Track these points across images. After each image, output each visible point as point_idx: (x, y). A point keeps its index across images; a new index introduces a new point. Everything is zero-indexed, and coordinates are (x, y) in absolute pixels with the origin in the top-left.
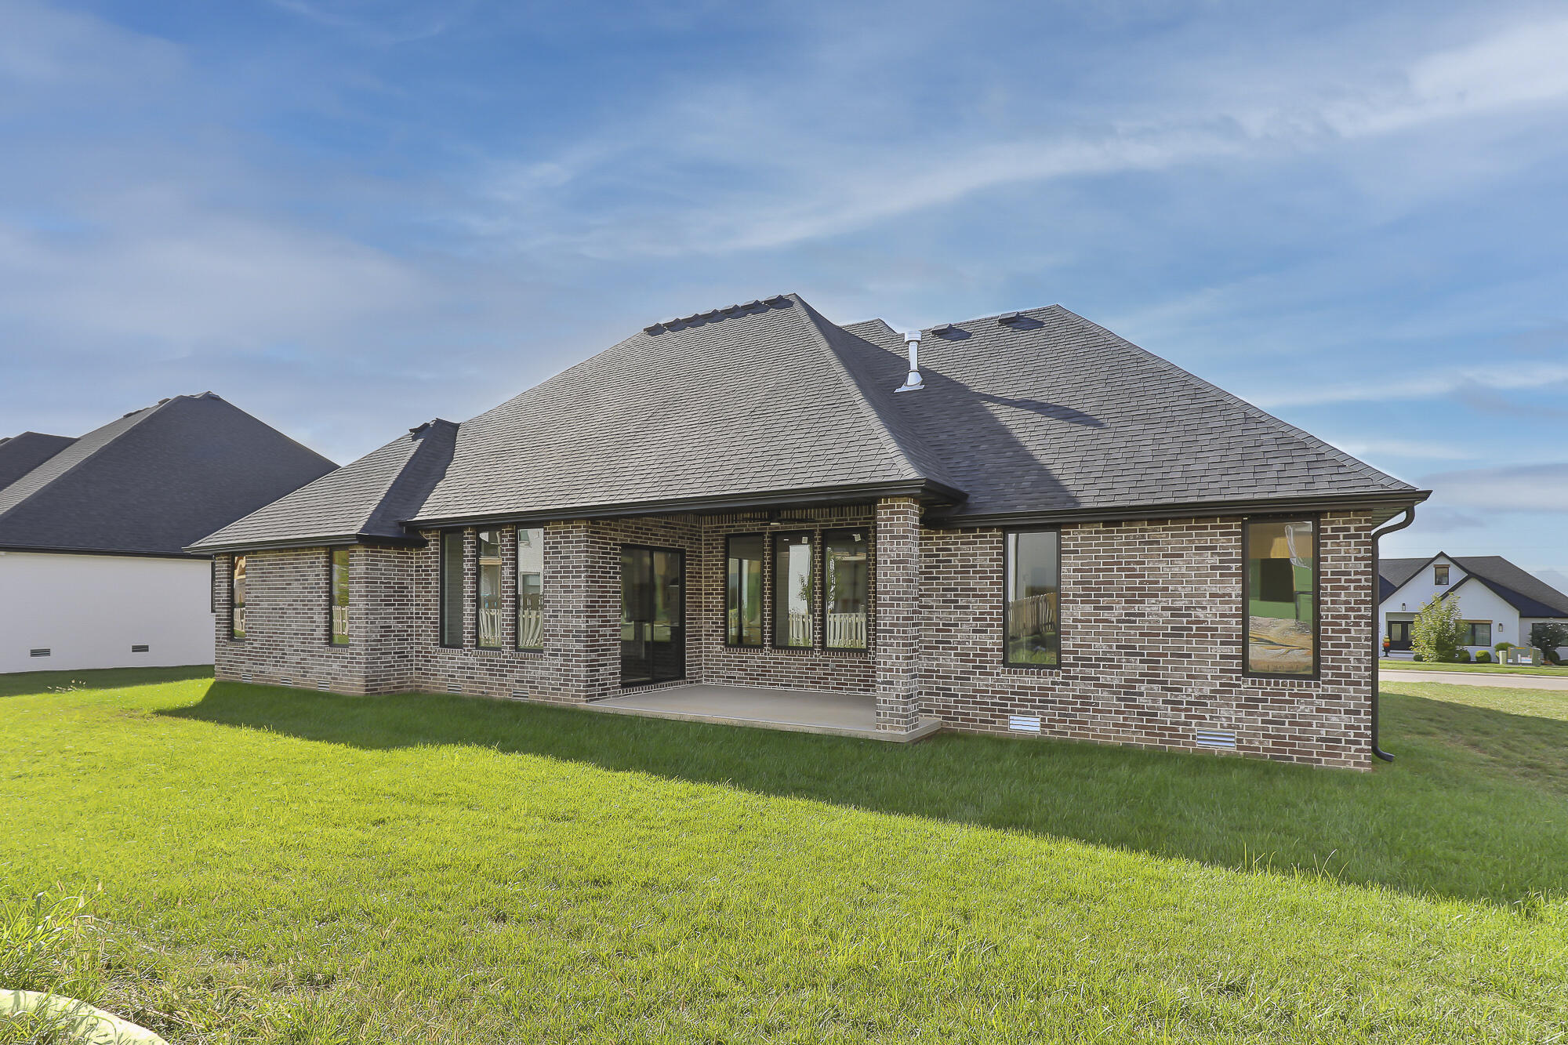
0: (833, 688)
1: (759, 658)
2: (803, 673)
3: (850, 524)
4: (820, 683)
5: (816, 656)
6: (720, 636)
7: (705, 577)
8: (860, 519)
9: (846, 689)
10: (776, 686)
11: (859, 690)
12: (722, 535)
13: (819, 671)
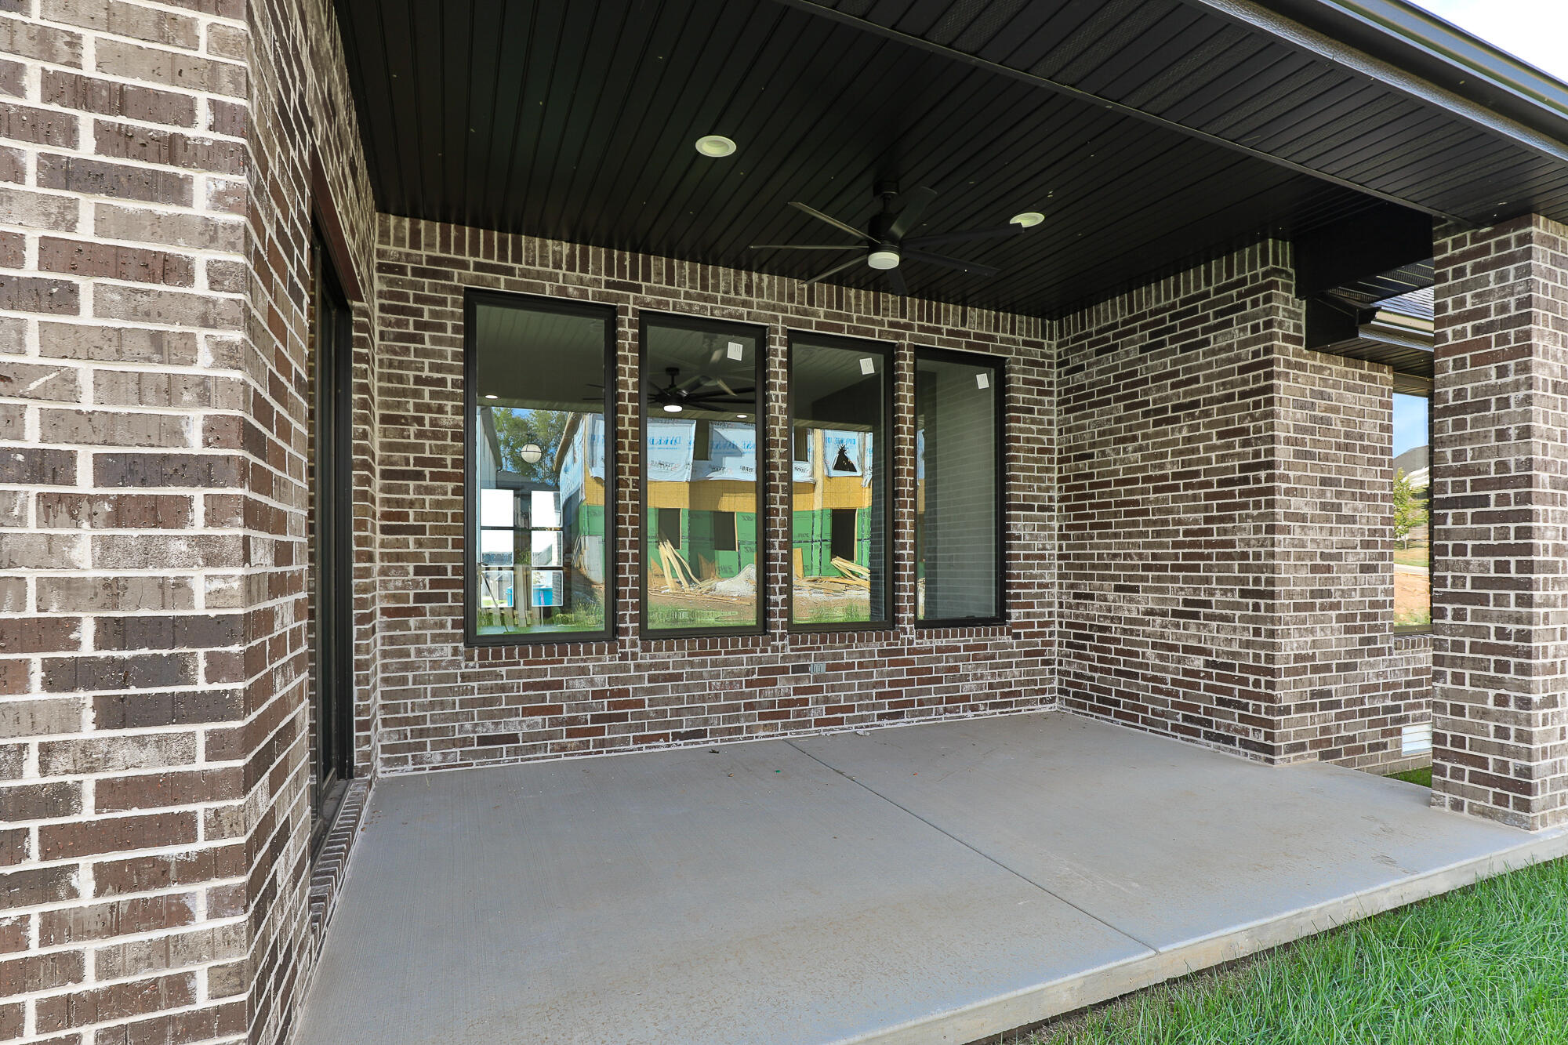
0: (819, 723)
1: (603, 670)
2: (741, 695)
3: (856, 330)
4: (787, 715)
5: (775, 649)
6: (450, 611)
7: (385, 419)
8: (881, 323)
9: (851, 721)
10: (661, 743)
11: (881, 717)
12: (455, 290)
13: (784, 687)
